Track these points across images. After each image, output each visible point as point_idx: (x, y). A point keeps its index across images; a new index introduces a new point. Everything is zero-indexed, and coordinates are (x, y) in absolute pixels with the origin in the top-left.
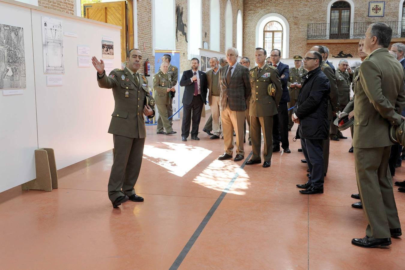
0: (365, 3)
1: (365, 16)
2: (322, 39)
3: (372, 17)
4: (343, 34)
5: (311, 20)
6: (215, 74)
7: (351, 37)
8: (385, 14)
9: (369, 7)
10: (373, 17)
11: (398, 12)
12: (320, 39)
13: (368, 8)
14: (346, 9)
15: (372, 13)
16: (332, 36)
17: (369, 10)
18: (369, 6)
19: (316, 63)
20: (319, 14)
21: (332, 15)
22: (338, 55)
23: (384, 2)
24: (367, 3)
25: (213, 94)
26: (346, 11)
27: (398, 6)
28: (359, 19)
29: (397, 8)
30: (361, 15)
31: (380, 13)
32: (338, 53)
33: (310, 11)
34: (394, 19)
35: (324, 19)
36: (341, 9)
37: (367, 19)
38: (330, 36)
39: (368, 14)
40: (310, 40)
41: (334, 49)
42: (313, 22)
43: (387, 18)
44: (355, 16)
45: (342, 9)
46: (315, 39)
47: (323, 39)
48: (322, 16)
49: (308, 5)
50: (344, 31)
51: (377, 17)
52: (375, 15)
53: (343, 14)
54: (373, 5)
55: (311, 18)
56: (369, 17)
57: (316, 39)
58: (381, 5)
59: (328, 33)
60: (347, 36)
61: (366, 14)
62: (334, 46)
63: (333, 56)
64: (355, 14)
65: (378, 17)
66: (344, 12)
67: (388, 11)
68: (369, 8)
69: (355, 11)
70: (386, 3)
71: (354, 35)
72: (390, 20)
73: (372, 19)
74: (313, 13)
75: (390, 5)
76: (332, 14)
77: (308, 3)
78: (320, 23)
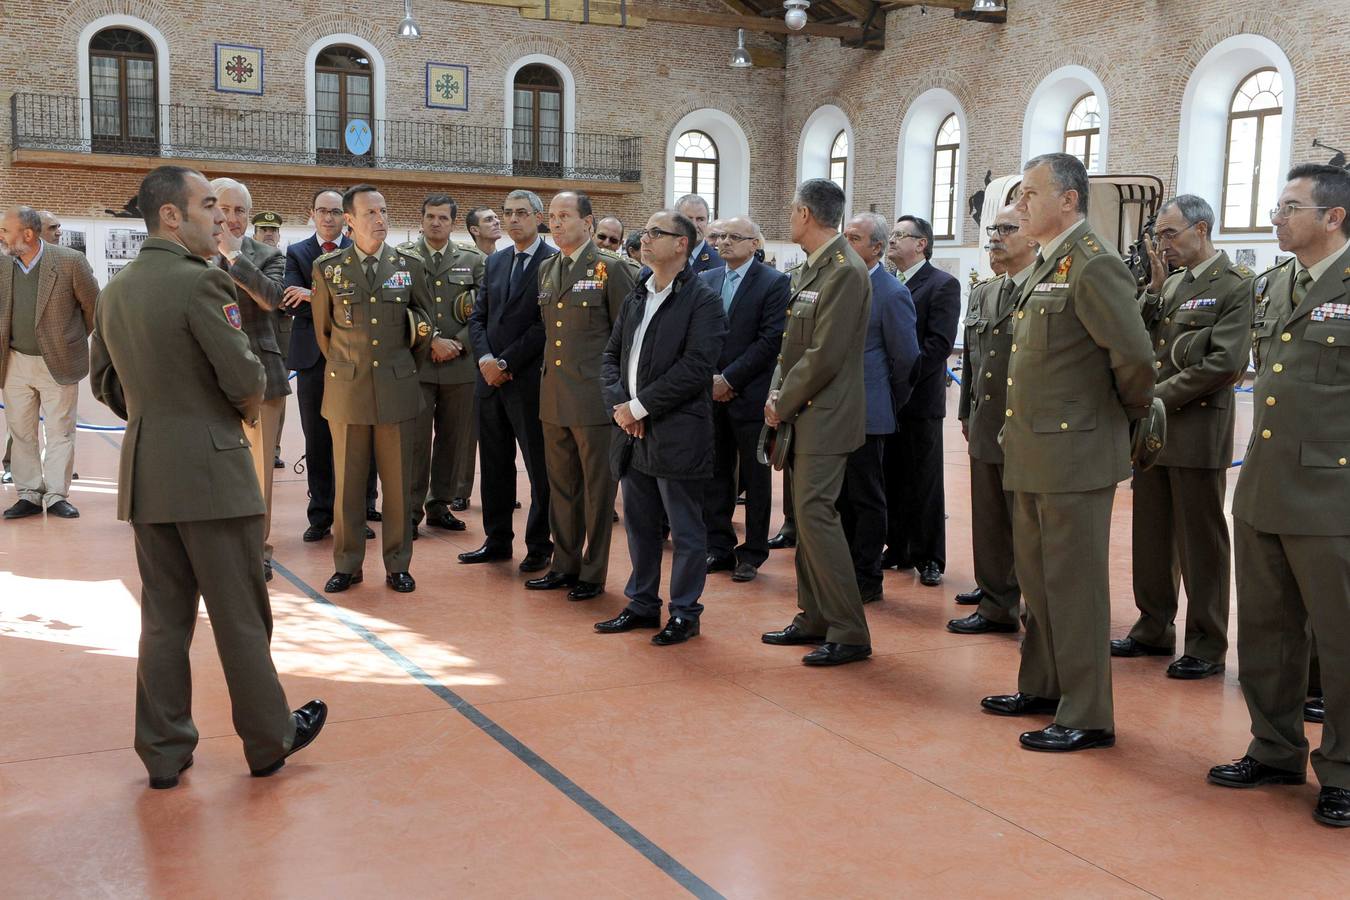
0: (201, 45)
1: (206, 87)
2: (70, 152)
3: (227, 92)
4: (135, 139)
5: (21, 81)
6: (26, 271)
7: (166, 151)
8: (267, 87)
9: (216, 60)
10: (231, 94)
11: (303, 86)
12: (62, 151)
13: (212, 62)
14: (143, 59)
15: (227, 81)
16: (100, 143)
17: (216, 69)
18: (216, 56)
19: (679, 250)
20: (51, 63)
21: (93, 73)
22: (126, 207)
23: (262, 50)
24: (210, 45)
25: (13, 344)
26: (141, 62)
27: (303, 67)
28: (187, 95)
29: (300, 71)
30: (193, 83)
31: (252, 83)
32: (126, 203)
33: (16, 50)
34: (293, 107)
35: (67, 80)
36: (124, 53)
37: (212, 98)
38: (93, 143)
39: (214, 81)
40: (29, 150)
41: (109, 187)
42: (27, 89)
43: (273, 101)
44: (173, 83)
45: (128, 54)
46: (44, 150)
47: (74, 152)
48: (61, 71)
49: (7, 26)
50: (140, 130)
51: (242, 95)
52: (236, 86)
53: (132, 73)
54: (227, 56)
55: (19, 74)
56: (216, 90)
57: (47, 150)
58: (252, 58)
59: (86, 132)
60: (152, 146)
61: (207, 81)
62: (110, 178)
63: (107, 211)
64: (174, 77)
65: (244, 96)
66: (136, 67)
67: (274, 80)
68: (216, 64)
69: (173, 67)
70: (265, 52)
71: (176, 146)
72: (283, 109)
73: (227, 97)
74: (27, 55)
75: (277, 61)
76: (94, 68)
77: (6, 20)
78: (53, 93)
